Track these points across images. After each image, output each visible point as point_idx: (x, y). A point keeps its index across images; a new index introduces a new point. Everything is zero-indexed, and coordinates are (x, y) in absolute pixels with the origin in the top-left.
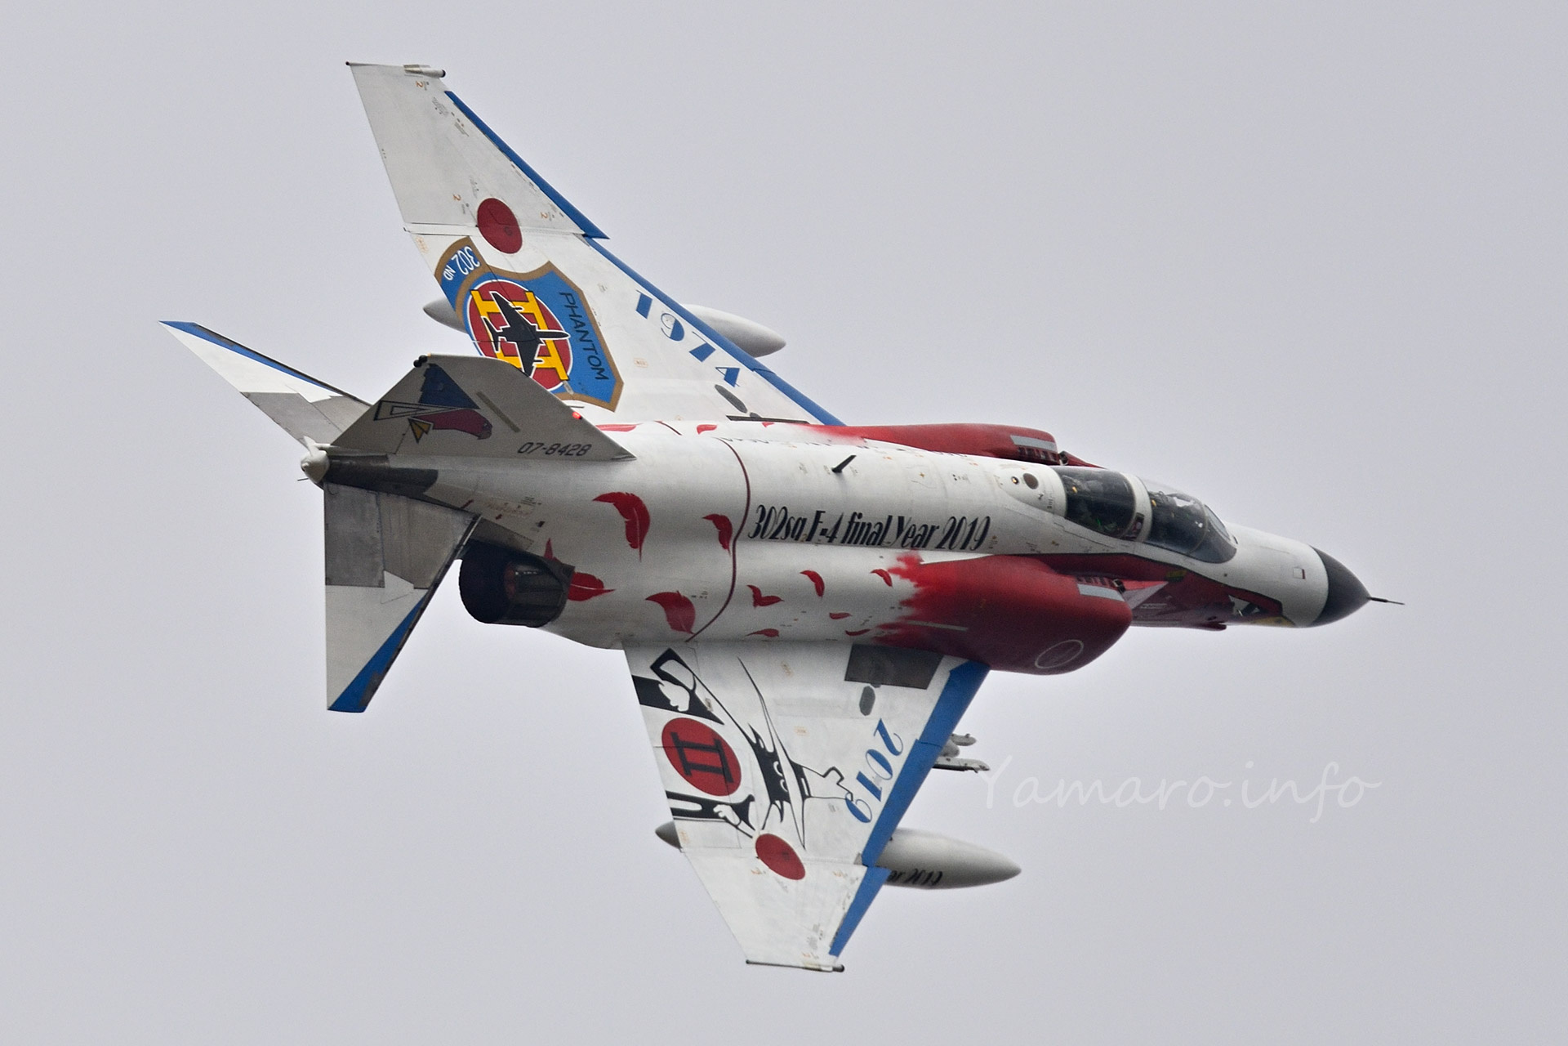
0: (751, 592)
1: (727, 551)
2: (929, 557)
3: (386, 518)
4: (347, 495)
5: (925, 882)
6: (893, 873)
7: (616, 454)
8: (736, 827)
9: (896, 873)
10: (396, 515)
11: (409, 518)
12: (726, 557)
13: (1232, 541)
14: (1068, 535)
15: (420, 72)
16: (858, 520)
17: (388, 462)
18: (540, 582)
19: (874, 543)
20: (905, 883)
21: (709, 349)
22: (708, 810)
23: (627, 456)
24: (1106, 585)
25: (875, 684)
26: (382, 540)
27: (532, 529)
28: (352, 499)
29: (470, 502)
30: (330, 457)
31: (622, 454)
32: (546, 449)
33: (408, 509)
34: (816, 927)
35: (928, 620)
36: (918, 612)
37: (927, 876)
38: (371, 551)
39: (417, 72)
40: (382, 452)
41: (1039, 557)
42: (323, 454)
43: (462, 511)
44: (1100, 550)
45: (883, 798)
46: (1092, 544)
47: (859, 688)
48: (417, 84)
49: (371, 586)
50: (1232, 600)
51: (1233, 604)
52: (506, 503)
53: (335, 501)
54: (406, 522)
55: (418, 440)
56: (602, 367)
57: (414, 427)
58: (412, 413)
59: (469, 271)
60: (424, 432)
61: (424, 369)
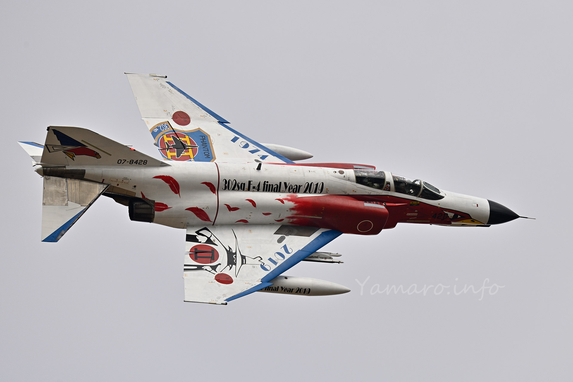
0: (226, 206)
1: (215, 194)
2: (300, 195)
3: (69, 186)
4: (54, 179)
5: (304, 293)
6: (289, 289)
7: (161, 164)
8: (210, 271)
9: (290, 289)
10: (74, 185)
11: (79, 185)
12: (214, 196)
13: (441, 194)
14: (359, 189)
15: (156, 76)
16: (267, 184)
17: (66, 168)
18: (144, 207)
19: (277, 191)
20: (296, 293)
21: (258, 151)
22: (200, 268)
23: (167, 165)
24: (377, 204)
25: (286, 235)
26: (68, 192)
27: (133, 188)
28: (56, 180)
29: (103, 180)
30: (43, 167)
31: (164, 164)
32: (128, 162)
33: (79, 183)
34: (224, 295)
35: (305, 215)
36: (299, 212)
37: (304, 290)
38: (63, 195)
39: (155, 76)
40: (61, 165)
41: (349, 195)
42: (41, 166)
43: (102, 183)
44: (375, 194)
45: (278, 265)
46: (371, 192)
47: (279, 236)
48: (154, 79)
49: (62, 205)
50: (446, 212)
51: (447, 214)
52: (117, 180)
53: (48, 181)
54: (78, 187)
55: (73, 160)
56: (209, 155)
57: (68, 154)
58: (62, 149)
59: (164, 130)
60: (73, 156)
61: (53, 132)
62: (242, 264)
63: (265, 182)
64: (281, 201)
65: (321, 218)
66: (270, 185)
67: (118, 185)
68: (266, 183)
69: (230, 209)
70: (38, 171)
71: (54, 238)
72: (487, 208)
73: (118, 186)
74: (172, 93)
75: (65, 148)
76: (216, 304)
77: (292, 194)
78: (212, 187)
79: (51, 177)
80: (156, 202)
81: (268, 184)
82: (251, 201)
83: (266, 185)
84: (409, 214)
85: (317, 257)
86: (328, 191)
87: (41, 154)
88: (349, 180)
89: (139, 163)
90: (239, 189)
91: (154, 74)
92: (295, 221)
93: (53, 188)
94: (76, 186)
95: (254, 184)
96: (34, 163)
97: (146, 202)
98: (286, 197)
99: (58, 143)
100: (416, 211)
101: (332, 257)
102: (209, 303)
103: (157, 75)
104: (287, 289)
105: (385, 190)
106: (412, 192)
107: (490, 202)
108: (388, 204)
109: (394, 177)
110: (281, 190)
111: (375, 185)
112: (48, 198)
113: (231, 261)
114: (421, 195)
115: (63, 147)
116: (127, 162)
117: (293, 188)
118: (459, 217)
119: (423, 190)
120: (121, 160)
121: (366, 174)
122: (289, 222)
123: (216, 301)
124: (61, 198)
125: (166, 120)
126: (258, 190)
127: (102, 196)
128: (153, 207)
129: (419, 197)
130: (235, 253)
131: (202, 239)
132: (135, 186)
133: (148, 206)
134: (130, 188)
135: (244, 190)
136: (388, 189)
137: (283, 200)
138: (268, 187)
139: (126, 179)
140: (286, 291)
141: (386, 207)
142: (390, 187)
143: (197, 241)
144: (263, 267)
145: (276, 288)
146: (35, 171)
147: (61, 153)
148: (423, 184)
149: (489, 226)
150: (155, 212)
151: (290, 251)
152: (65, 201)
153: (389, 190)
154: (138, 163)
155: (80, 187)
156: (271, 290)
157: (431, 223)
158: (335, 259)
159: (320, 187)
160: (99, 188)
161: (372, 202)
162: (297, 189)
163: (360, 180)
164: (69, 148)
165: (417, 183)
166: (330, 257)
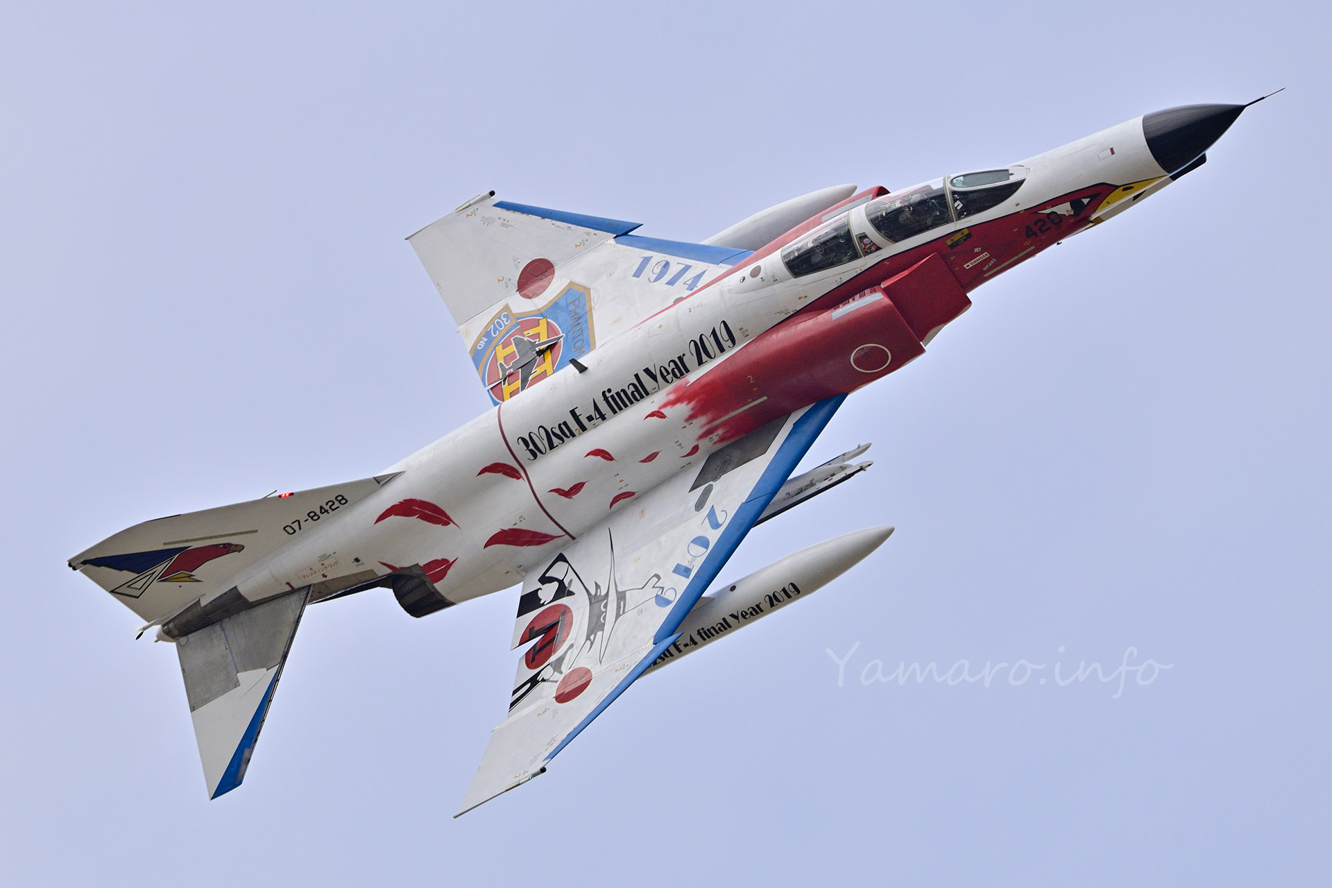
0: (556, 494)
1: (520, 478)
2: (692, 378)
4: (196, 637)
5: (789, 596)
6: (751, 609)
9: (754, 608)
12: (522, 483)
13: (1016, 178)
14: (809, 286)
15: (471, 205)
17: (200, 604)
19: (642, 397)
21: (686, 270)
23: (394, 476)
24: (864, 295)
25: (715, 479)
28: (200, 639)
29: (288, 584)
30: (162, 627)
31: (384, 480)
34: (550, 742)
36: (710, 416)
37: (782, 593)
38: (223, 665)
41: (797, 314)
42: (156, 627)
44: (852, 275)
48: (468, 215)
49: (228, 691)
51: (1054, 212)
53: (186, 649)
55: (198, 581)
57: (173, 581)
58: (151, 579)
59: (500, 331)
60: (188, 577)
61: (89, 566)
62: (617, 616)
63: (604, 393)
64: (658, 416)
65: (764, 398)
66: (618, 394)
67: (324, 576)
68: (608, 395)
69: (567, 493)
71: (231, 779)
73: (328, 579)
74: (508, 226)
75: (153, 574)
78: (505, 470)
79: (191, 636)
80: (421, 565)
82: (598, 452)
86: (747, 330)
88: (775, 282)
90: (563, 441)
91: (465, 203)
92: (723, 434)
93: (199, 659)
95: (585, 411)
97: (404, 576)
98: (665, 399)
99: (128, 575)
100: (977, 250)
101: (847, 462)
102: (507, 791)
103: (472, 202)
104: (745, 612)
105: (866, 255)
108: (886, 284)
110: (648, 389)
112: (198, 689)
113: (595, 624)
115: (147, 574)
116: (305, 521)
117: (670, 370)
118: (1086, 200)
120: (290, 526)
122: (710, 445)
123: (524, 774)
124: (222, 676)
125: (503, 304)
126: (603, 418)
128: (424, 579)
130: (607, 595)
131: (548, 594)
132: (357, 560)
133: (415, 581)
134: (349, 568)
135: (573, 435)
136: (872, 249)
137: (662, 411)
138: (617, 401)
139: (324, 557)
141: (883, 294)
142: (874, 243)
143: (539, 603)
144: (660, 600)
145: (721, 624)
146: (156, 641)
147: (158, 585)
150: (435, 584)
151: (721, 518)
152: (231, 676)
153: (878, 248)
154: (329, 510)
159: (722, 335)
161: (850, 300)
162: (680, 368)
163: (800, 265)
164: (160, 568)
166: (843, 466)
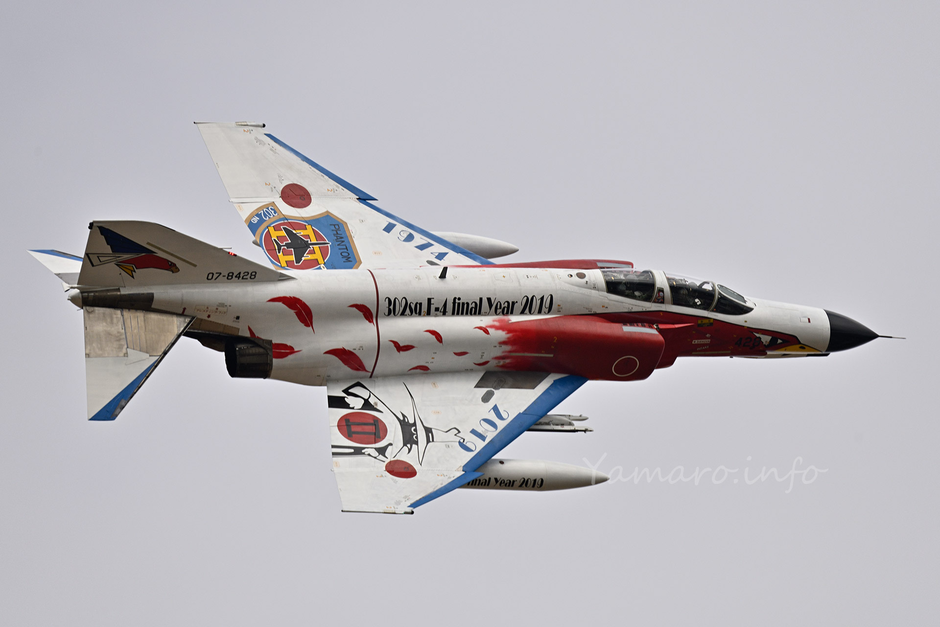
0: (392, 344)
2: (514, 319)
3: (128, 322)
4: (100, 311)
5: (534, 486)
6: (508, 481)
7: (280, 277)
8: (375, 458)
9: (510, 481)
10: (135, 320)
11: (145, 321)
12: (372, 327)
13: (749, 304)
14: (613, 302)
15: (247, 125)
16: (459, 301)
17: (120, 292)
18: (254, 351)
19: (475, 314)
20: (519, 488)
21: (429, 245)
22: (358, 451)
23: (289, 278)
24: (645, 326)
25: (496, 388)
26: (125, 333)
27: (234, 321)
28: (104, 314)
29: (185, 309)
30: (82, 292)
31: (285, 277)
32: (225, 276)
33: (144, 317)
34: (405, 497)
35: (524, 351)
36: (514, 348)
37: (532, 482)
38: (118, 339)
39: (245, 125)
40: (113, 286)
41: (596, 315)
42: (77, 291)
43: (182, 314)
44: (640, 309)
45: (488, 440)
46: (632, 306)
47: (484, 391)
48: (244, 131)
49: (118, 356)
50: (757, 335)
51: (760, 338)
52: (208, 308)
53: (91, 315)
54: (143, 323)
55: (133, 277)
56: (349, 256)
57: (123, 268)
58: (114, 260)
59: (269, 218)
60: (132, 271)
61: (99, 231)
62: (428, 441)
63: (455, 299)
64: (484, 331)
65: (552, 356)
66: (463, 304)
67: (209, 316)
68: (457, 301)
69: (400, 348)
70: (73, 299)
71: (108, 413)
72: (825, 324)
73: (210, 319)
74: (275, 153)
75: (119, 257)
76: (395, 513)
77: (501, 317)
78: (366, 313)
79: (96, 308)
80: (273, 342)
81: (461, 301)
82: (433, 333)
83: (457, 304)
84: (696, 342)
85: (548, 424)
86: (562, 308)
87: (78, 270)
88: (594, 288)
89: (243, 277)
90: (412, 314)
91: (243, 122)
92: (508, 363)
93: (100, 327)
94: (139, 321)
95: (437, 303)
96: (66, 286)
97: (258, 344)
98: (491, 323)
99: (108, 249)
100: (708, 335)
101: (574, 422)
102: (385, 513)
103: (249, 124)
104: (504, 481)
105: (654, 302)
106: (698, 304)
107: (830, 315)
108: (661, 326)
109: (668, 279)
110: (483, 311)
111: (637, 293)
112: (94, 345)
113: (409, 439)
114: (715, 307)
115: (116, 255)
116: (223, 276)
117: (503, 306)
118: (779, 341)
119: (719, 299)
120: (213, 274)
121: (622, 277)
122: (497, 366)
123: (395, 508)
124: (116, 344)
125: (270, 200)
126: (444, 313)
127: (182, 337)
128: (269, 352)
129: (713, 311)
130: (414, 424)
131: (356, 403)
132: (238, 318)
133: (261, 350)
134: (228, 321)
135: (420, 314)
136: (660, 301)
137: (488, 329)
138: (460, 308)
139: (222, 305)
140: (502, 485)
141: (659, 332)
142: (663, 298)
143: (346, 406)
144: (462, 445)
145: (486, 480)
146: (68, 299)
147: (112, 265)
148: (717, 288)
149: (827, 355)
150: (274, 360)
151: (504, 415)
152: (122, 348)
153: (663, 302)
154: (241, 277)
155: (145, 324)
156: (479, 485)
157: (732, 354)
158: (577, 425)
159: (547, 302)
160: (177, 324)
161: (635, 324)
162: (509, 308)
163: (613, 287)
164: (126, 256)
165: (707, 287)
166: (570, 423)
